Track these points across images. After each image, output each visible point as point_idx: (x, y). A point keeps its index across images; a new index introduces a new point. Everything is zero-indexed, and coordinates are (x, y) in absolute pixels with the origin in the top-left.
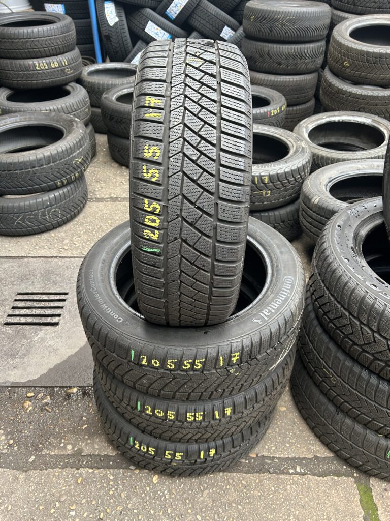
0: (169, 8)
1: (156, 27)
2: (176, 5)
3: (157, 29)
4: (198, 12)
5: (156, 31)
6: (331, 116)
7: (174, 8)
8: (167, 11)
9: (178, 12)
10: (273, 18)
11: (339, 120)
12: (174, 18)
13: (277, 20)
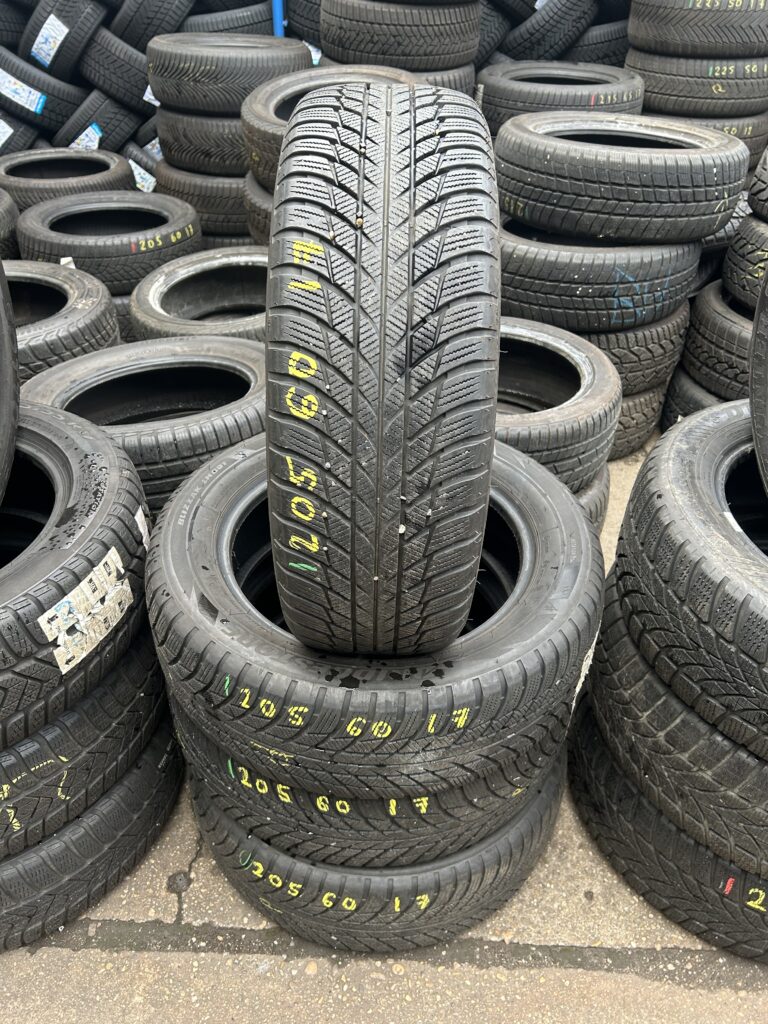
0: (35, 46)
1: (13, 79)
2: (47, 40)
3: (15, 84)
4: (93, 52)
5: (14, 87)
6: (233, 255)
7: (44, 45)
8: (33, 50)
9: (53, 53)
10: (178, 68)
11: (247, 263)
12: (48, 63)
13: (184, 72)
